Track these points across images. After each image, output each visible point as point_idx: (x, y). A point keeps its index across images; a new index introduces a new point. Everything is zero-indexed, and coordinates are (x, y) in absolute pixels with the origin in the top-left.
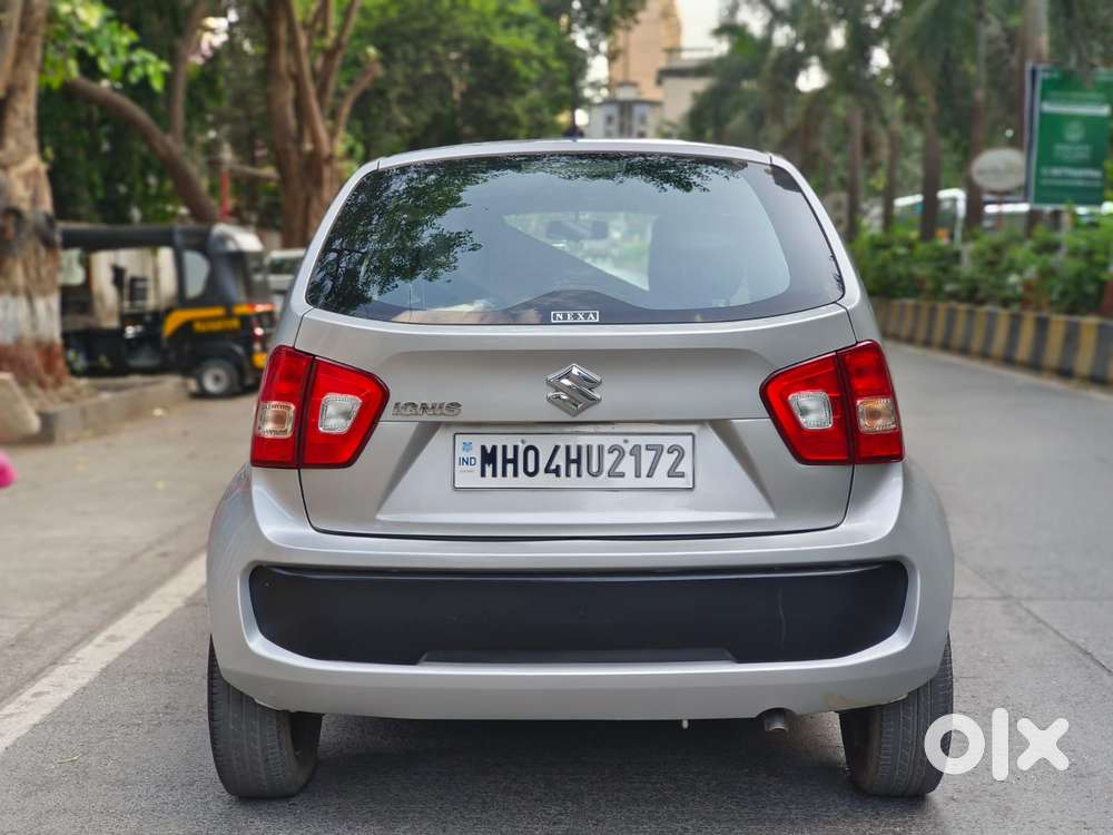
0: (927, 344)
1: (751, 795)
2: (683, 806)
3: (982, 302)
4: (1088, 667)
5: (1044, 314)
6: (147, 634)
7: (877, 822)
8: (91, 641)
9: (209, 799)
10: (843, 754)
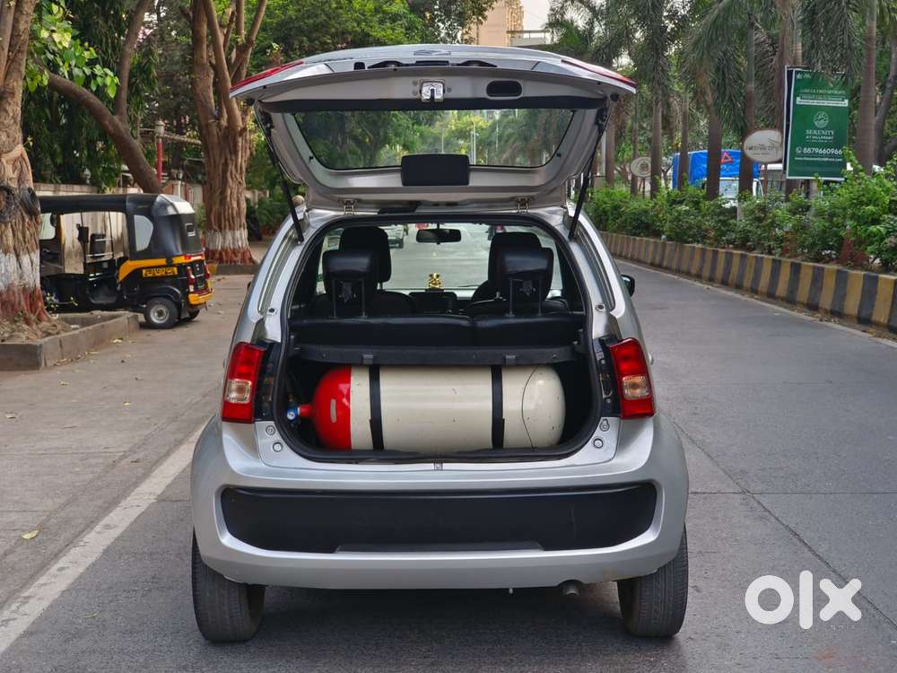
0: (711, 280)
1: (557, 637)
2: (511, 645)
3: (751, 249)
4: (795, 545)
5: (797, 261)
6: (132, 524)
7: (639, 655)
8: (92, 529)
9: (191, 642)
10: (619, 608)
